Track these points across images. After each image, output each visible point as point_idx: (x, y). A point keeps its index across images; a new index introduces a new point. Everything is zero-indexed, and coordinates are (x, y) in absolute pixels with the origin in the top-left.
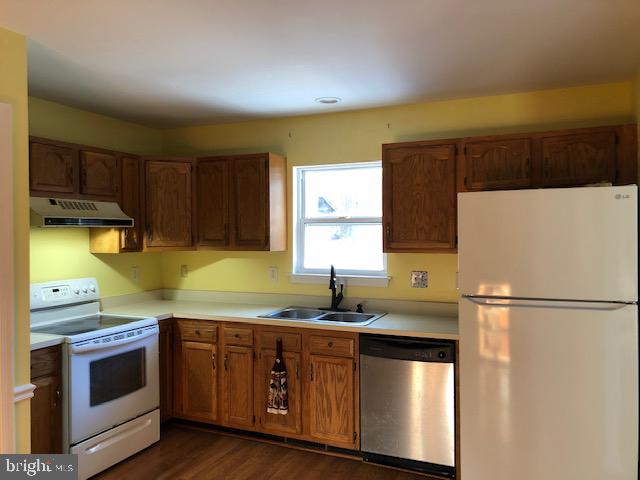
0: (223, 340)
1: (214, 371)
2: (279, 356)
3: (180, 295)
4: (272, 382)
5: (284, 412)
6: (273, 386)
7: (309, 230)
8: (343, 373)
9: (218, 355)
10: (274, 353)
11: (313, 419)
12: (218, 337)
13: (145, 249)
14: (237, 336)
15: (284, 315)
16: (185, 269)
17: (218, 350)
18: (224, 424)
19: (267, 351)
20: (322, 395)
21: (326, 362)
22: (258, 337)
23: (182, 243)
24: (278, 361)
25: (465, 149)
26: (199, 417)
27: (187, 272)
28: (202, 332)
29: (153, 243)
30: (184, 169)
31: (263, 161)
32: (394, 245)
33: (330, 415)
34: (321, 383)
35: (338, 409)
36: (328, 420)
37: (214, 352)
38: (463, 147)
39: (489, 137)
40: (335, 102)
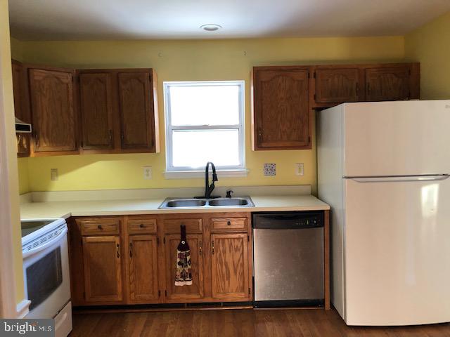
0: (126, 232)
1: (119, 260)
2: (183, 238)
3: (51, 196)
4: (178, 260)
5: (190, 283)
6: (180, 264)
7: (176, 135)
8: (239, 245)
9: (121, 244)
10: (179, 237)
11: (214, 284)
12: (120, 229)
13: (32, 154)
14: (141, 226)
15: (170, 205)
16: (55, 173)
17: (121, 241)
18: (129, 303)
19: (171, 236)
20: (221, 264)
21: (224, 239)
22: (162, 226)
23: (67, 148)
24: (183, 242)
25: (315, 74)
26: (104, 300)
27: (57, 175)
28: (105, 227)
29: (40, 149)
30: (67, 79)
31: (147, 74)
32: (263, 145)
33: (228, 278)
34: (220, 255)
35: (235, 272)
36: (227, 282)
37: (118, 242)
38: (313, 72)
39: (331, 66)
40: (216, 29)
